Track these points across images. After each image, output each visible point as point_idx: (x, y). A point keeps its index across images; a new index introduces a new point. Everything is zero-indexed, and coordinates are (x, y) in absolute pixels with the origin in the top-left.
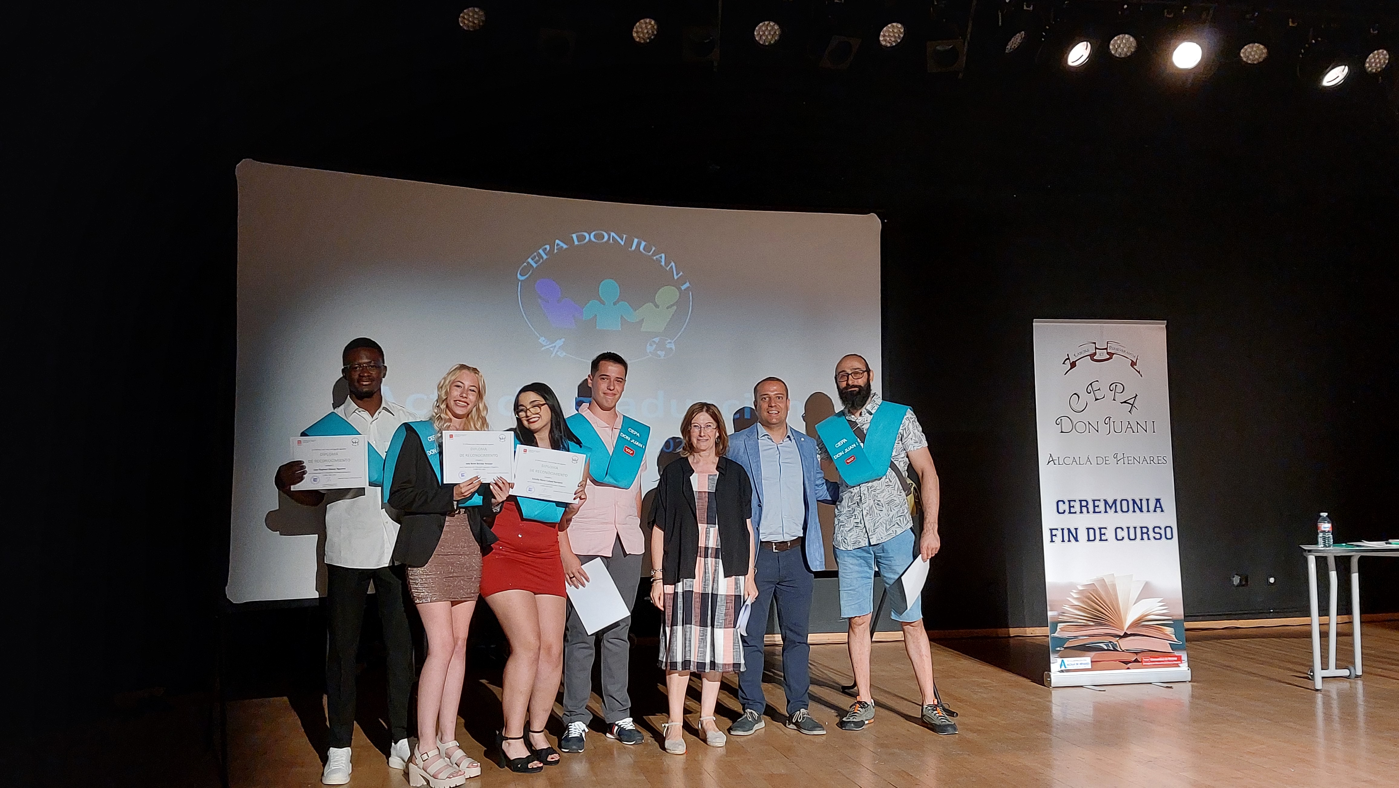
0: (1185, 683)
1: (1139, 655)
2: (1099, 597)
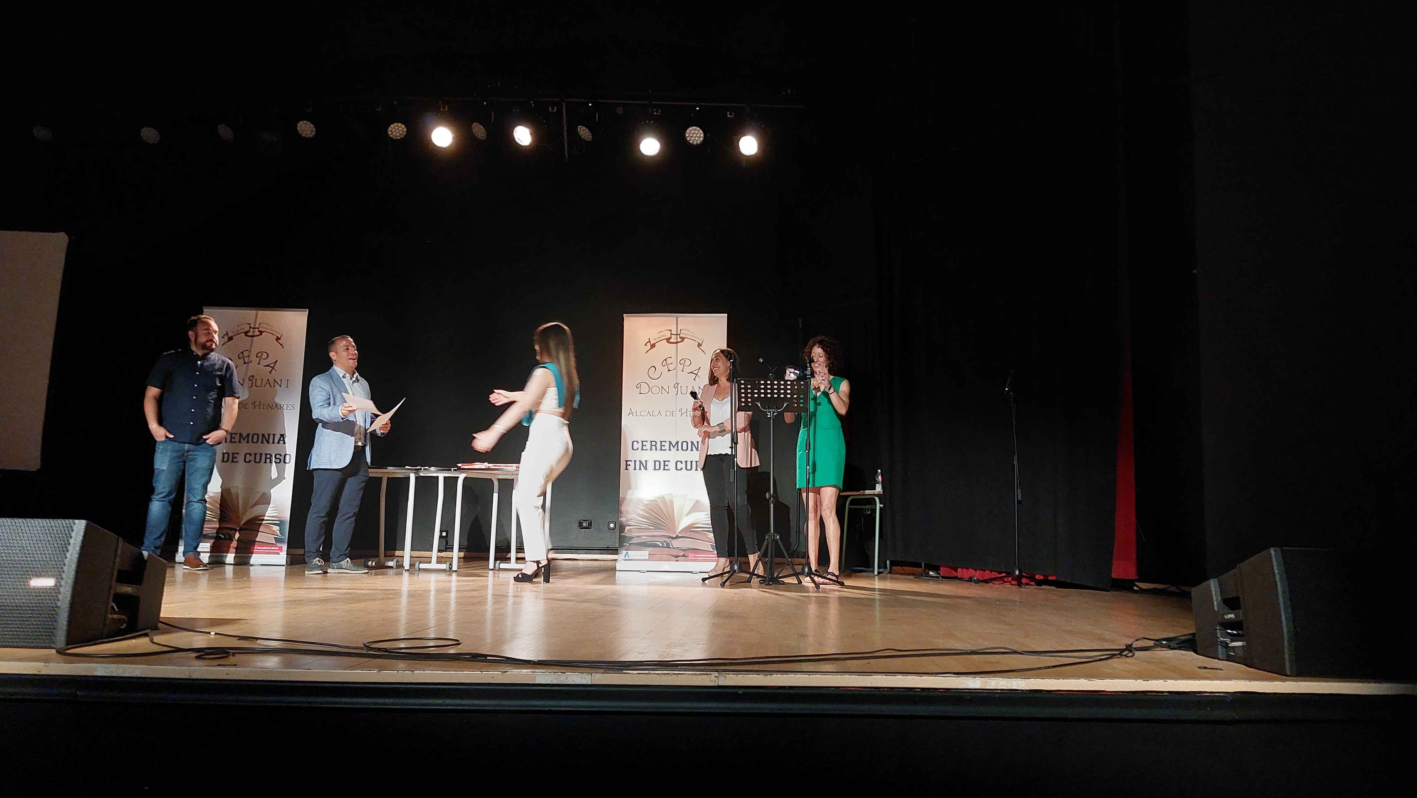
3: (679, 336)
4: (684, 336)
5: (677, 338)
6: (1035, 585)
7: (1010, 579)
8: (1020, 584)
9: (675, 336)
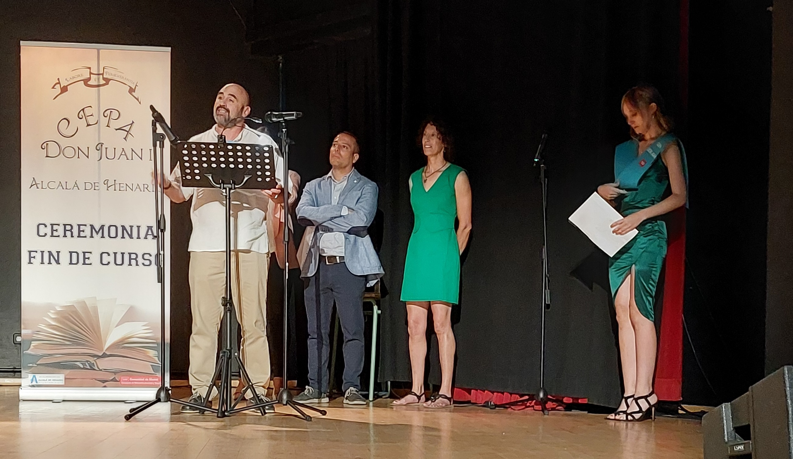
3: (101, 76)
4: (110, 77)
5: (98, 79)
6: (563, 410)
7: (533, 404)
8: (544, 409)
9: (97, 76)
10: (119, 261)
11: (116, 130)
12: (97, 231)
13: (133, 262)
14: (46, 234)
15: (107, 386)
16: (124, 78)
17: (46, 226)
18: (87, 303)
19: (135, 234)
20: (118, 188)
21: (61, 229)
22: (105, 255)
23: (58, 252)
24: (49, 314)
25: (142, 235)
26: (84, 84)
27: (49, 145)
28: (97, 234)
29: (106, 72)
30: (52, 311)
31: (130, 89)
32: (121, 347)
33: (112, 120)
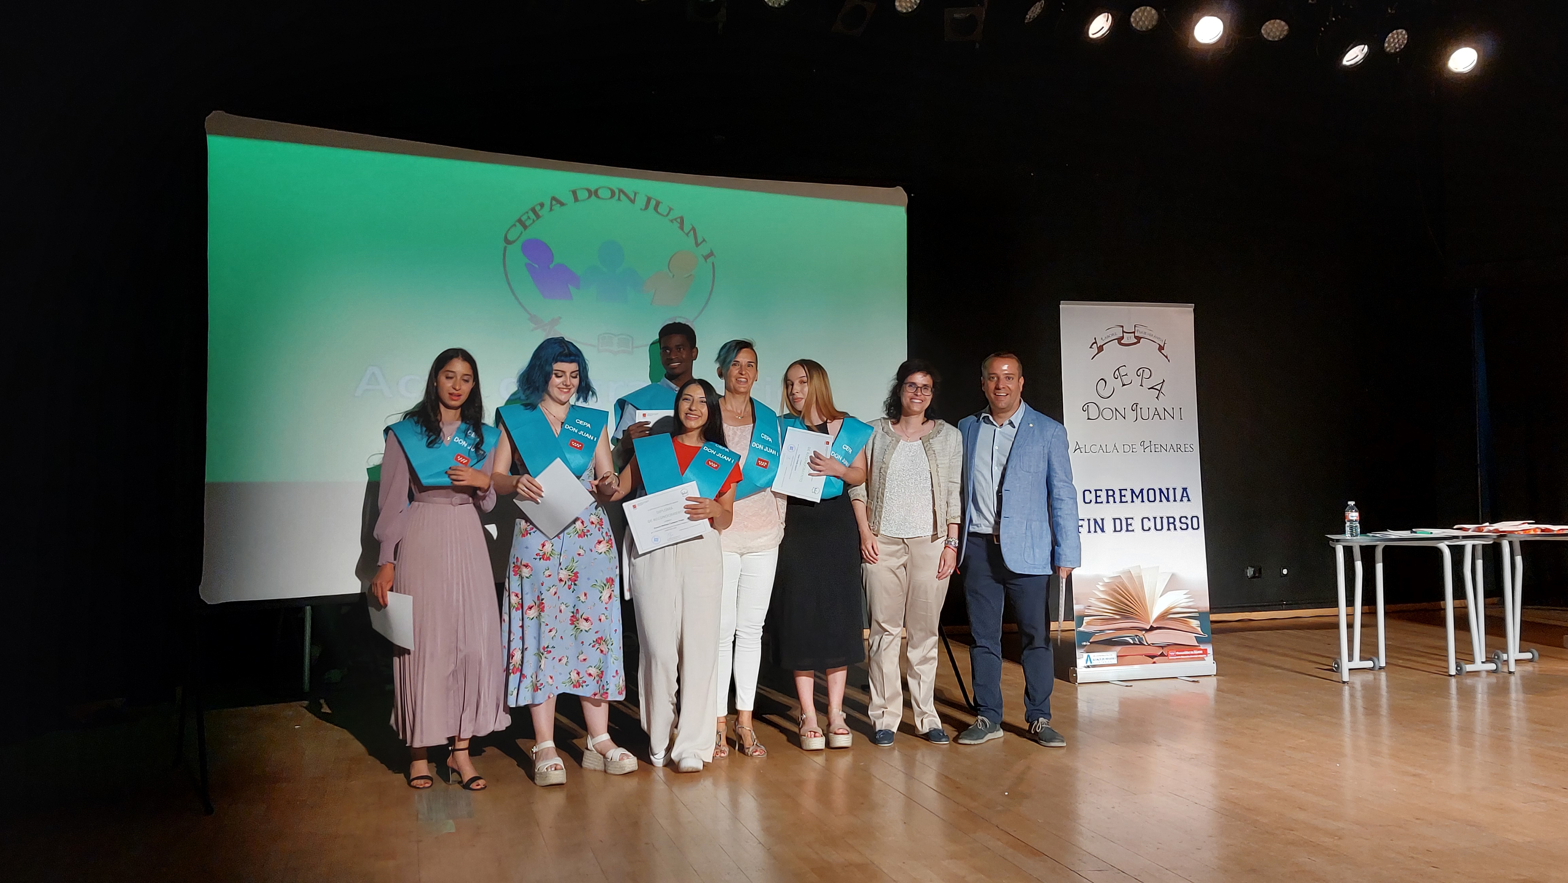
0: (1210, 677)
1: (1165, 649)
2: (1124, 589)
10: (1159, 527)
11: (1149, 389)
12: (1137, 495)
13: (1172, 526)
14: (1091, 501)
15: (1156, 662)
16: (1154, 336)
17: (1091, 493)
18: (1132, 573)
19: (1171, 498)
20: (1153, 450)
21: (1103, 494)
22: (1145, 521)
23: (1102, 520)
24: (1097, 586)
25: (1178, 497)
26: (1118, 343)
27: (1089, 407)
28: (1137, 498)
29: (1137, 330)
30: (1101, 584)
31: (1159, 347)
32: (1166, 618)
33: (1144, 379)
